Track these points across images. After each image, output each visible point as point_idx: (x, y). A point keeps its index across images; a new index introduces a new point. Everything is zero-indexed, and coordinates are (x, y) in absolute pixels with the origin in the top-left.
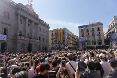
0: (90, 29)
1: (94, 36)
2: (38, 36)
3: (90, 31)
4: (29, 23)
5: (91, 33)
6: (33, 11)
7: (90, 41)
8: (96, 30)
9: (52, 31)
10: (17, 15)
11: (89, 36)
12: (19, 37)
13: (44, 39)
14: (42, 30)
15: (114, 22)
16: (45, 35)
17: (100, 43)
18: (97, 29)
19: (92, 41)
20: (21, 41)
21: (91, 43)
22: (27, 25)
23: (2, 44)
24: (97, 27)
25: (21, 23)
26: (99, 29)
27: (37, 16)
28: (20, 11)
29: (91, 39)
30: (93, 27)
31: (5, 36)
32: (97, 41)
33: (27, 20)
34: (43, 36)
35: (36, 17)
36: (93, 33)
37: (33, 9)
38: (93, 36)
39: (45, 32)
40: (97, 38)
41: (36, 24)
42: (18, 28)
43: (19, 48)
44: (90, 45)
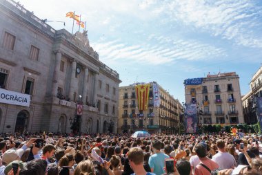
0: (211, 86)
1: (220, 102)
2: (96, 98)
3: (211, 90)
4: (78, 71)
5: (212, 97)
6: (88, 45)
7: (210, 115)
8: (223, 90)
9: (125, 89)
10: (55, 53)
11: (209, 103)
12: (56, 101)
13: (107, 106)
14: (104, 86)
16: (110, 98)
17: (234, 120)
18: (226, 87)
19: (216, 115)
20: (59, 108)
21: (214, 119)
22: (74, 74)
23: (19, 114)
24: (226, 82)
25: (63, 71)
26: (230, 88)
27: (96, 55)
28: (61, 45)
29: (213, 109)
30: (216, 84)
31: (28, 97)
32: (226, 113)
33: (75, 65)
34: (105, 98)
35: (93, 58)
36: (218, 97)
37: (88, 42)
38: (216, 102)
39: (111, 90)
40: (226, 108)
41: (92, 72)
42: (55, 81)
43: (54, 124)
44: (211, 123)
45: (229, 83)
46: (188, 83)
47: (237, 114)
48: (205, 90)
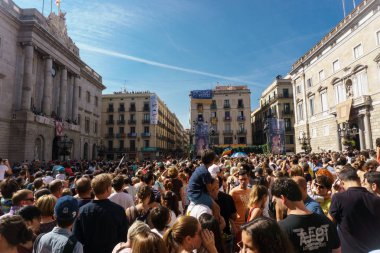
0: (220, 100)
1: (230, 120)
3: (220, 106)
5: (221, 114)
6: (66, 34)
7: (218, 135)
8: (234, 106)
9: (110, 98)
11: (217, 121)
13: (88, 122)
14: (84, 95)
15: (276, 90)
16: (92, 111)
17: (242, 140)
18: (237, 102)
19: (224, 134)
20: (34, 127)
21: (221, 140)
24: (237, 98)
26: (240, 104)
27: (76, 50)
29: (221, 127)
30: (227, 98)
32: (235, 133)
34: (86, 111)
35: (73, 53)
36: (227, 114)
38: (226, 120)
39: (93, 99)
40: (235, 127)
41: (71, 74)
44: (218, 144)
45: (240, 98)
46: (195, 95)
47: (246, 134)
48: (214, 106)
